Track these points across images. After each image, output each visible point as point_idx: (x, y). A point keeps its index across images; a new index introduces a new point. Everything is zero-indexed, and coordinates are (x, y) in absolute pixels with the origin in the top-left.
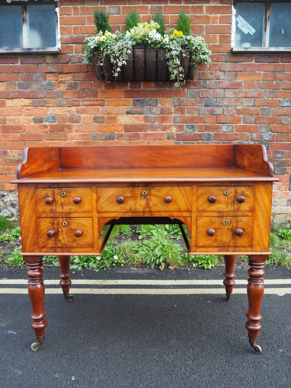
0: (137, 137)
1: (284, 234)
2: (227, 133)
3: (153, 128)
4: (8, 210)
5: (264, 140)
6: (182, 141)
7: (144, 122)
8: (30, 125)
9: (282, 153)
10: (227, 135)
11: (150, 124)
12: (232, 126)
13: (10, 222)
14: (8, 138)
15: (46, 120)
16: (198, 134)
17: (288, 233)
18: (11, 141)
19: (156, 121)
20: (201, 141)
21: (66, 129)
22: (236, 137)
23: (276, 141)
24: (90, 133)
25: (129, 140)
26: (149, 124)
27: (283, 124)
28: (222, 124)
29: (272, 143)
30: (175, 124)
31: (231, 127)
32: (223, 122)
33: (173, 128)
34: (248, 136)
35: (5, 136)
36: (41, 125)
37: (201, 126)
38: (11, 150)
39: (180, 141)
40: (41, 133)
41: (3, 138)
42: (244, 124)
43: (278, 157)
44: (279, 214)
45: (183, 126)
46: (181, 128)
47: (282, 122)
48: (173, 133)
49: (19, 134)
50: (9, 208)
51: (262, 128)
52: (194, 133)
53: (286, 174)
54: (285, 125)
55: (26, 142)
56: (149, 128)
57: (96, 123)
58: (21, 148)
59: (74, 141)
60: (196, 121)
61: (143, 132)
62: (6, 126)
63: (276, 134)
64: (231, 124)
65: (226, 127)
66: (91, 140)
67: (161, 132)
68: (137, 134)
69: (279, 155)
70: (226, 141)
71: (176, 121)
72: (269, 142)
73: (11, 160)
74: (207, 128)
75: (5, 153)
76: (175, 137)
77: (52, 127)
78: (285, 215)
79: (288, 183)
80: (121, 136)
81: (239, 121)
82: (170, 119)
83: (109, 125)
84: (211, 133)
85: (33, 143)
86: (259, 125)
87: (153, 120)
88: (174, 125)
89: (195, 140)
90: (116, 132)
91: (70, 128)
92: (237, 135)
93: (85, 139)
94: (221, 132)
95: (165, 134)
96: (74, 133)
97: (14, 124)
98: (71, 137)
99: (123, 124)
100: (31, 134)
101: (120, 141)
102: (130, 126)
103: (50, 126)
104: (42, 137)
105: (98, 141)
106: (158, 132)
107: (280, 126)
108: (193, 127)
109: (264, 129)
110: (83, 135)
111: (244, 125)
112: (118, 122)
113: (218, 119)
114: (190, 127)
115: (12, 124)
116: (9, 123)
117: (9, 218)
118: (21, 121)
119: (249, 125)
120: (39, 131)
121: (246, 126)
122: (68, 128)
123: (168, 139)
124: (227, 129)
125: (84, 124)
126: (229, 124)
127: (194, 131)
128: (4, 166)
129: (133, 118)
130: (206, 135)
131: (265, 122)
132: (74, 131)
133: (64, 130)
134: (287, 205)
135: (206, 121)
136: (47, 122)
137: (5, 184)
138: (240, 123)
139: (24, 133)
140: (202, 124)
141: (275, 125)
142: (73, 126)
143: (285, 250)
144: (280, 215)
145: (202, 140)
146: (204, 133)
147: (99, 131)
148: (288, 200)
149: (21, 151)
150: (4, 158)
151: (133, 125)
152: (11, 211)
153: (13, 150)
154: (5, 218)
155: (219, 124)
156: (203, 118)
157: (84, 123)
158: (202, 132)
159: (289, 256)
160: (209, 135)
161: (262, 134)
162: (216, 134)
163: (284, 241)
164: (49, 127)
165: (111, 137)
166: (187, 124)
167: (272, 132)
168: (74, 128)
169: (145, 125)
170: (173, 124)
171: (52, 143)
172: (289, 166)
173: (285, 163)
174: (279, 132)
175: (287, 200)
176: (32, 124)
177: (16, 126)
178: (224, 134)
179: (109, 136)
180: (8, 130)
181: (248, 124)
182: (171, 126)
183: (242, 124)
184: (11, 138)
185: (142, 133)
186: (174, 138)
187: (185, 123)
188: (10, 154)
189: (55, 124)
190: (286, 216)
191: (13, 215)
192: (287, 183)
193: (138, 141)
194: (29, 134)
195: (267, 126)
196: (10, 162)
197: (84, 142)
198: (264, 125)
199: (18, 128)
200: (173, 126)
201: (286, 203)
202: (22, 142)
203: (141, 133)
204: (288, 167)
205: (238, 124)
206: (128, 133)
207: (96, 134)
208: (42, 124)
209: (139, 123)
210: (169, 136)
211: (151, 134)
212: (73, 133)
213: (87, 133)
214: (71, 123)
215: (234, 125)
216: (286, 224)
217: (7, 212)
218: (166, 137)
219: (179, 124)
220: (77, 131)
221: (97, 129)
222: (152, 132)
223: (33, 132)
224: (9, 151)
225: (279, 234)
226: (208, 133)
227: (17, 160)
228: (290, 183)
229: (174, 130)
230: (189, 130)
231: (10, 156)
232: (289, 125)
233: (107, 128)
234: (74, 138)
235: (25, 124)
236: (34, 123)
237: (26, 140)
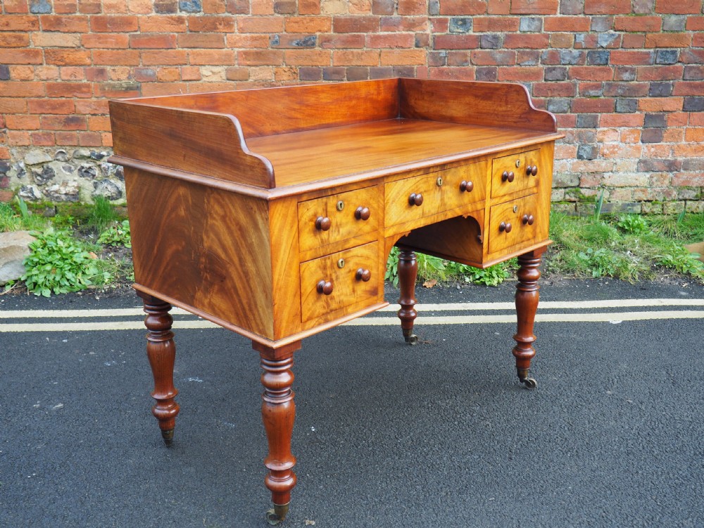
0: (357, 42)
1: (628, 223)
2: (529, 33)
3: (389, 25)
4: (111, 184)
5: (599, 46)
6: (443, 51)
7: (371, 14)
8: (149, 17)
9: (633, 71)
10: (528, 37)
11: (384, 16)
12: (540, 20)
13: (114, 207)
14: (106, 42)
15: (180, 8)
16: (474, 36)
17: (636, 221)
18: (112, 49)
19: (395, 11)
20: (479, 50)
21: (221, 27)
22: (546, 40)
23: (622, 47)
24: (268, 35)
25: (343, 49)
26: (380, 16)
27: (637, 15)
28: (520, 17)
29: (614, 52)
30: (431, 17)
31: (537, 23)
32: (524, 12)
33: (426, 24)
34: (569, 39)
35: (100, 38)
36: (172, 18)
37: (480, 20)
38: (113, 68)
39: (440, 51)
40: (172, 34)
41: (96, 41)
42: (562, 15)
43: (625, 79)
44: (621, 187)
45: (446, 21)
46: (441, 24)
47: (635, 10)
48: (428, 35)
49: (128, 34)
50: (112, 181)
51: (597, 24)
52: (467, 34)
53: (637, 112)
54: (641, 15)
55: (143, 50)
56: (381, 25)
57: (279, 15)
58: (132, 64)
59: (236, 50)
60: (471, 10)
61: (371, 33)
62: (102, 18)
63: (623, 33)
64: (538, 16)
65: (527, 22)
66: (270, 49)
67: (404, 33)
68: (359, 36)
69: (626, 76)
70: (527, 50)
71: (434, 12)
72: (609, 50)
73: (114, 86)
74: (492, 25)
75: (101, 72)
76: (431, 42)
77: (193, 22)
78: (632, 189)
79: (641, 128)
80: (328, 40)
81: (554, 10)
82: (422, 7)
83: (305, 19)
84: (499, 33)
85: (156, 54)
86: (591, 17)
87: (390, 9)
88: (430, 19)
89: (469, 49)
90: (318, 34)
91: (228, 23)
92: (547, 37)
93: (258, 46)
94: (518, 32)
95: (411, 36)
96: (237, 35)
97: (117, 15)
98: (232, 41)
99: (332, 16)
100: (152, 35)
101: (326, 51)
102: (346, 20)
103: (190, 19)
104: (173, 42)
105: (284, 50)
106: (397, 32)
107: (631, 17)
108: (464, 22)
109: (600, 24)
110: (254, 39)
111: (561, 18)
112: (322, 12)
113: (513, 6)
114: (460, 23)
115: (113, 14)
116: (106, 12)
117: (112, 200)
118: (130, 7)
119: (572, 18)
120: (169, 30)
121: (566, 19)
122: (225, 25)
123: (417, 46)
124: (529, 26)
125: (255, 17)
126: (533, 16)
127: (468, 31)
128: (100, 99)
129: (351, 4)
130: (489, 39)
131: (603, 10)
132: (236, 31)
133: (218, 29)
134: (638, 171)
135: (490, 11)
136: (184, 12)
137: (103, 135)
138: (555, 14)
139: (139, 33)
140: (482, 16)
141: (622, 16)
142: (233, 21)
143: (629, 252)
144: (623, 189)
145: (481, 48)
146: (485, 33)
147: (285, 31)
148: (640, 162)
149: (132, 68)
150: (99, 82)
151: (351, 19)
152: (116, 186)
153: (115, 68)
154: (106, 200)
155: (515, 17)
156: (485, 5)
157: (256, 15)
158: (482, 32)
159: (634, 263)
160: (495, 38)
161: (596, 34)
162: (508, 37)
163: (627, 237)
164: (186, 22)
165: (309, 43)
166: (454, 17)
167: (615, 31)
168: (236, 25)
169: (375, 20)
170: (426, 16)
171: (193, 54)
172: (643, 96)
173: (638, 91)
174: (628, 29)
175: (637, 160)
176: (153, 14)
177: (122, 19)
178: (525, 35)
179: (305, 42)
180: (106, 27)
181: (570, 16)
182: (423, 20)
183: (559, 15)
184: (111, 42)
185: (367, 36)
186: (428, 45)
187: (450, 15)
188: (113, 75)
189: (198, 15)
190: (635, 191)
191: (120, 193)
192: (639, 128)
193: (360, 51)
194: (147, 35)
195: (606, 18)
196: (112, 91)
197: (257, 53)
198: (600, 16)
199: (125, 23)
200: (427, 22)
201: (636, 166)
202: (134, 50)
203: (365, 34)
204: (642, 98)
205: (551, 16)
206: (341, 35)
207: (279, 37)
208: (173, 15)
209: (362, 14)
210: (418, 41)
211: (385, 37)
212: (234, 34)
213: (263, 35)
214: (230, 15)
215: (543, 17)
216: (633, 205)
217: (109, 187)
218: (414, 43)
219: (438, 17)
220: (242, 31)
221: (282, 26)
222: (386, 33)
223: (155, 31)
224: (108, 68)
225: (620, 225)
226: (494, 33)
227: (126, 86)
228: (644, 128)
229: (429, 29)
230: (458, 28)
231: (111, 79)
232: (648, 16)
233: (301, 25)
234: (237, 45)
235: (139, 15)
236: (157, 12)
237: (143, 46)
